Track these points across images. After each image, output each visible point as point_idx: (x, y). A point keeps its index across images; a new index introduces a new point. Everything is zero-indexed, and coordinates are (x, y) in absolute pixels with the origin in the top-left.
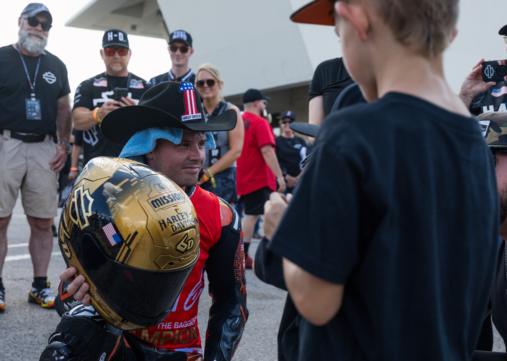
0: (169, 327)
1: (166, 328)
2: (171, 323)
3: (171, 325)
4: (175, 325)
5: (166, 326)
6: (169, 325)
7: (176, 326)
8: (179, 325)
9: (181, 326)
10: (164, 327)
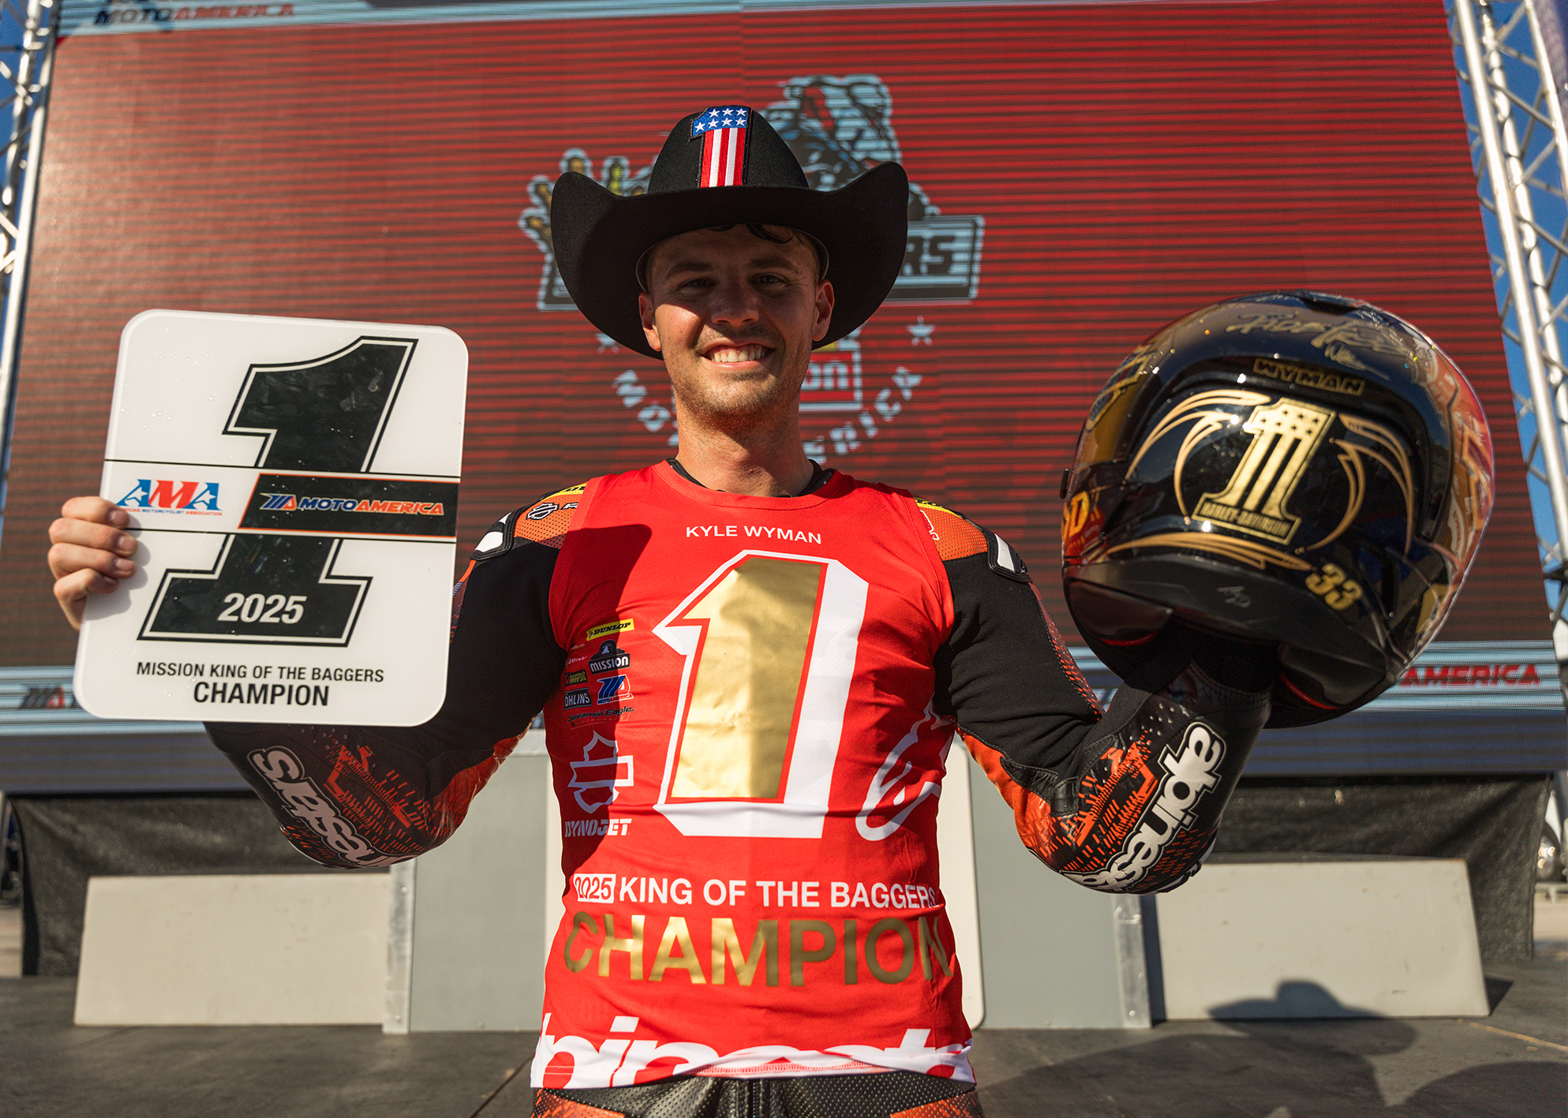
0: (810, 899)
1: (795, 904)
2: (816, 884)
3: (815, 894)
4: (834, 894)
5: (794, 894)
6: (805, 894)
7: (840, 899)
8: (851, 894)
9: (861, 900)
10: (788, 899)
